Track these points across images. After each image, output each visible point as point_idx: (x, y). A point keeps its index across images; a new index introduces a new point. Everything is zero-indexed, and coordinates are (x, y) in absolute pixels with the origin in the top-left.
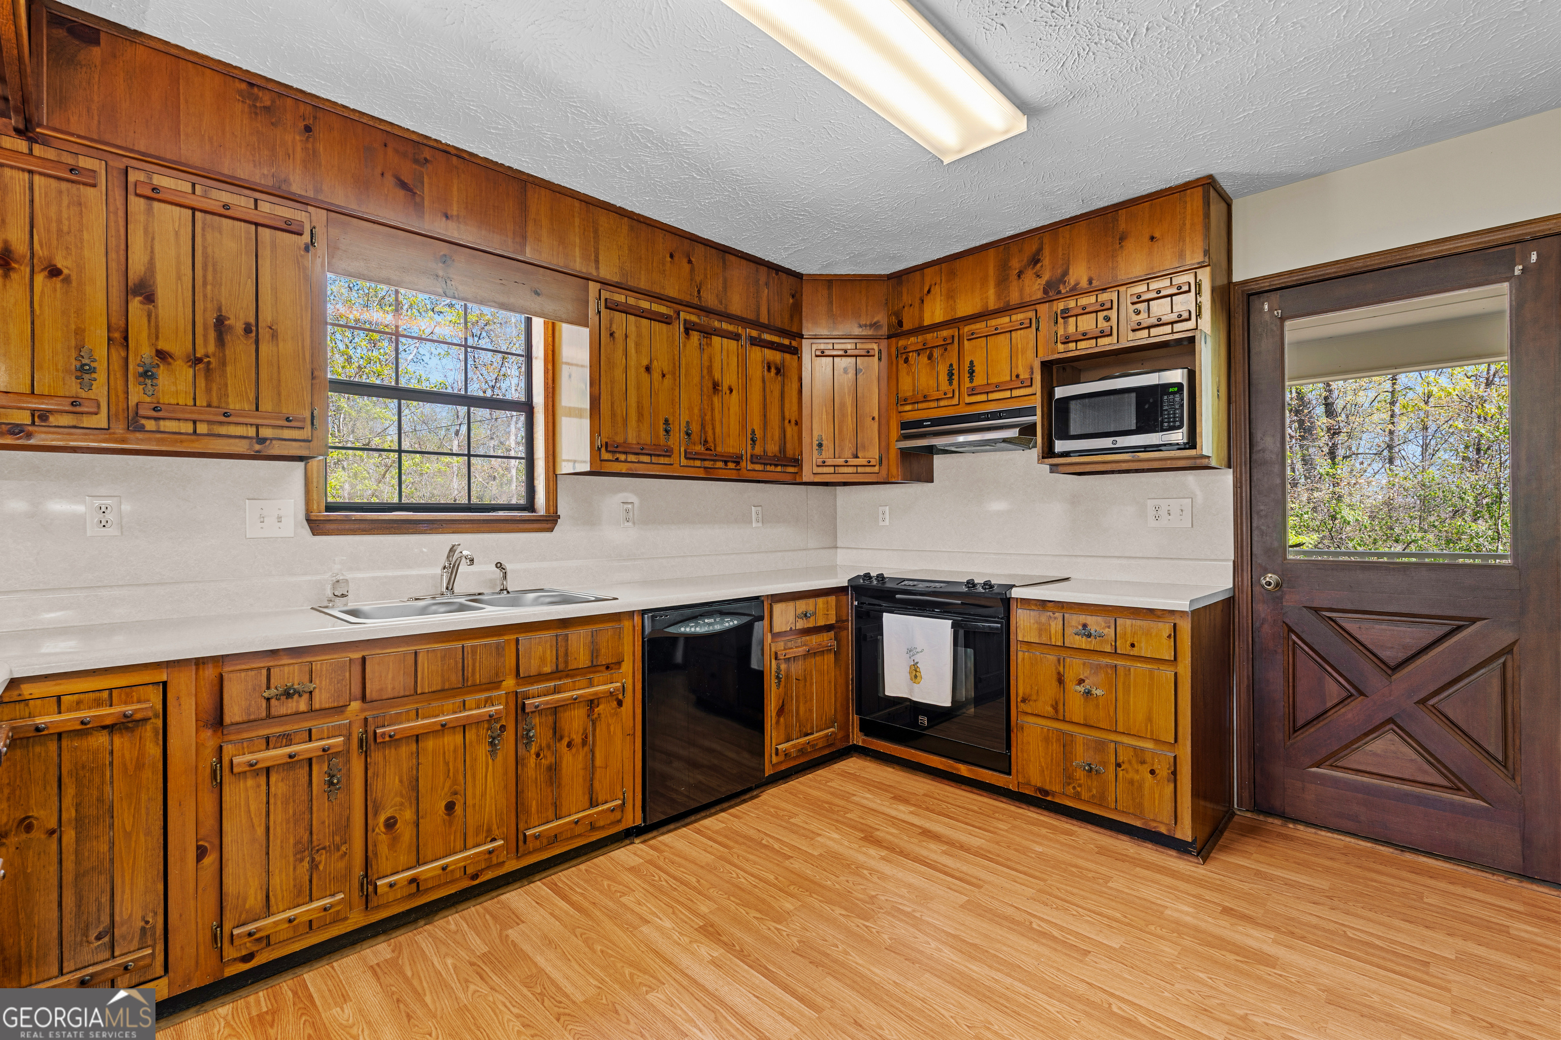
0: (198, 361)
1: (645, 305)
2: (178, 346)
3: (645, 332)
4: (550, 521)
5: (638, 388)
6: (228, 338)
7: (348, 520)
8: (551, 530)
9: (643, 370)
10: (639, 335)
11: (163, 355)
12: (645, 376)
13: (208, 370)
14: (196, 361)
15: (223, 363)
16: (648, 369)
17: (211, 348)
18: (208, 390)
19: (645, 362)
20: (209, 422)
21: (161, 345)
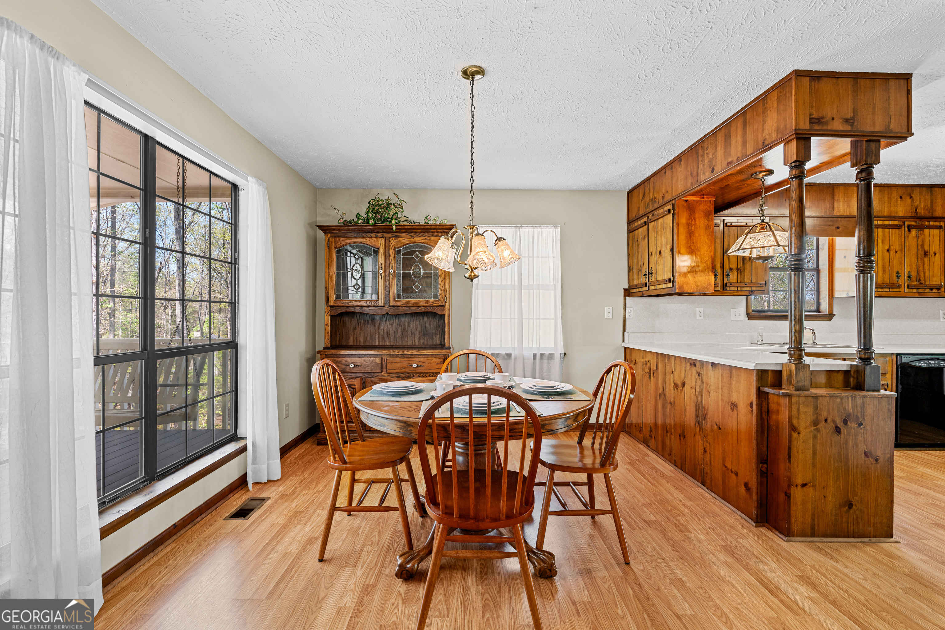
0: (739, 269)
1: (887, 222)
2: (734, 266)
3: (887, 235)
4: (830, 316)
5: (883, 259)
6: (745, 262)
7: (760, 315)
8: (830, 320)
9: (886, 251)
10: (884, 236)
11: (731, 269)
12: (887, 254)
13: (741, 272)
14: (738, 269)
15: (744, 270)
16: (888, 250)
17: (741, 265)
18: (741, 277)
19: (887, 248)
20: (741, 287)
21: (731, 266)
